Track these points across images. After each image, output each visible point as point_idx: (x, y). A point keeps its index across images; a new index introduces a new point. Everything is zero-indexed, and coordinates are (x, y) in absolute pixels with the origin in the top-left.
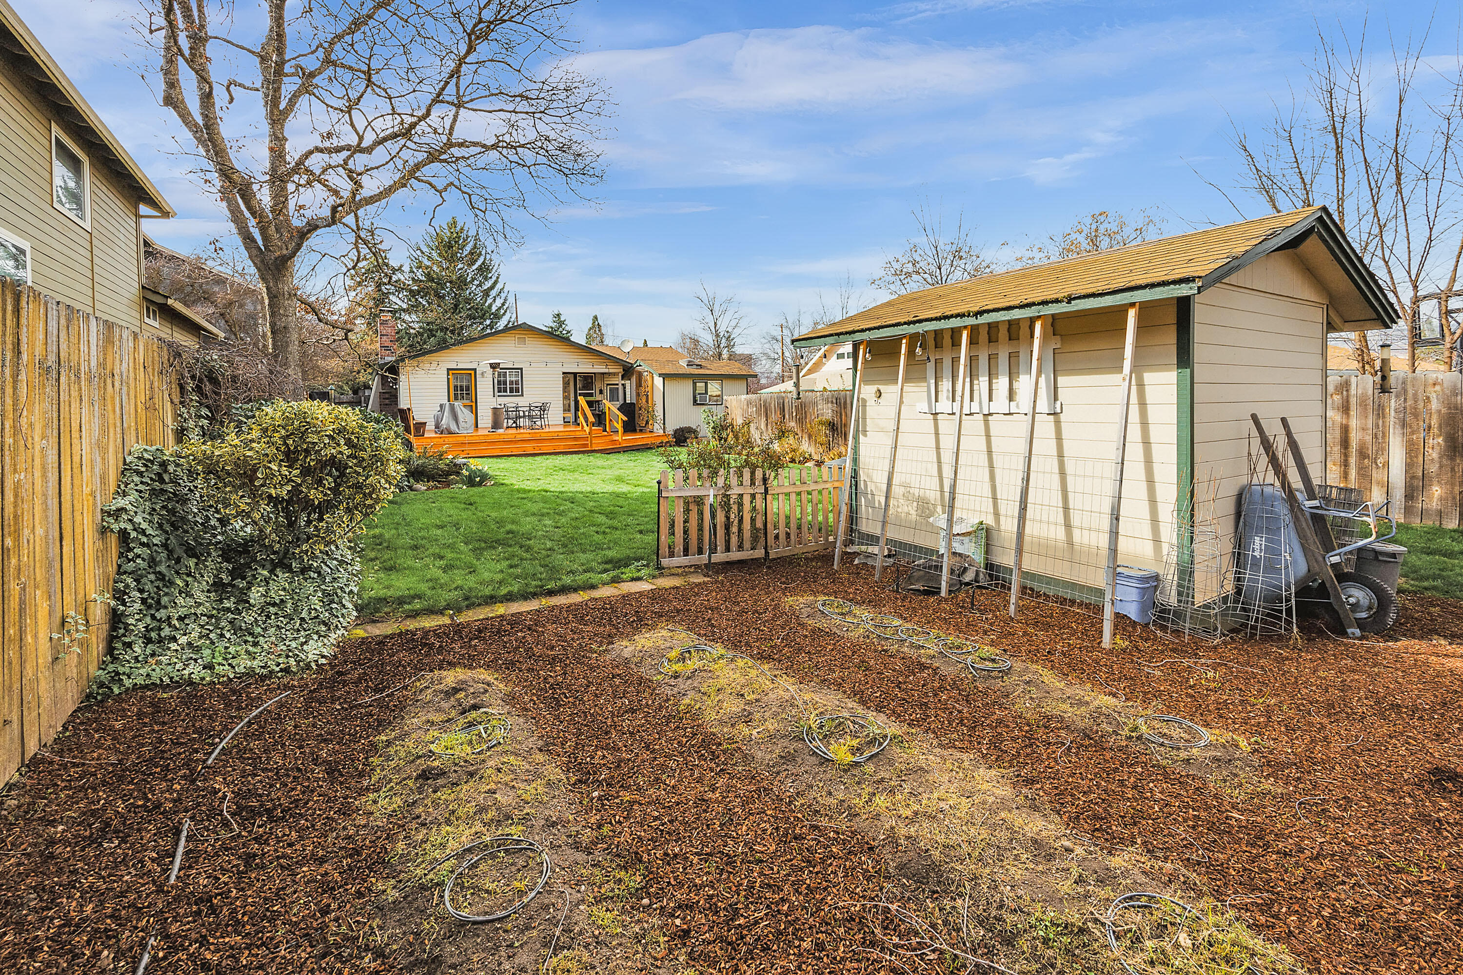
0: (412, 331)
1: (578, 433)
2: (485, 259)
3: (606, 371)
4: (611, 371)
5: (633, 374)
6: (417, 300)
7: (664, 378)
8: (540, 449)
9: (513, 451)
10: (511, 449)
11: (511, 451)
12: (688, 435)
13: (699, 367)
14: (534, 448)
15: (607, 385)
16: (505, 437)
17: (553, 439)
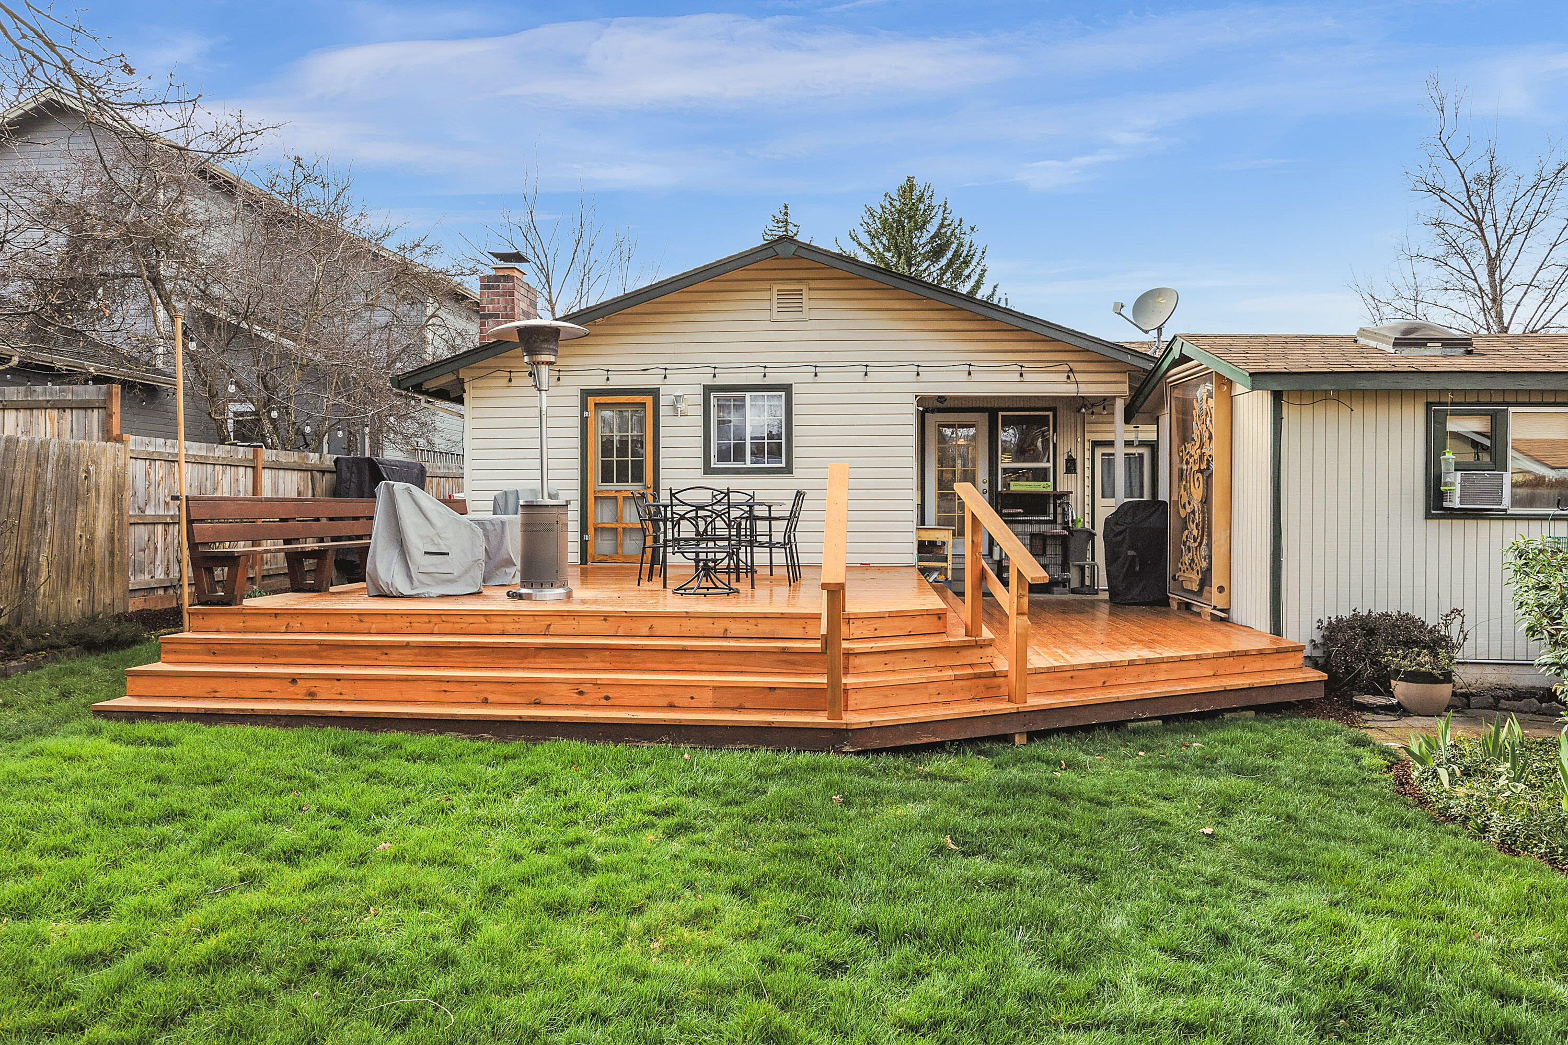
4: (1087, 390)
5: (1162, 395)
7: (1277, 396)
8: (607, 698)
9: (491, 698)
10: (479, 687)
11: (482, 696)
12: (1396, 659)
13: (1462, 350)
14: (581, 693)
15: (1096, 444)
16: (510, 628)
17: (684, 650)
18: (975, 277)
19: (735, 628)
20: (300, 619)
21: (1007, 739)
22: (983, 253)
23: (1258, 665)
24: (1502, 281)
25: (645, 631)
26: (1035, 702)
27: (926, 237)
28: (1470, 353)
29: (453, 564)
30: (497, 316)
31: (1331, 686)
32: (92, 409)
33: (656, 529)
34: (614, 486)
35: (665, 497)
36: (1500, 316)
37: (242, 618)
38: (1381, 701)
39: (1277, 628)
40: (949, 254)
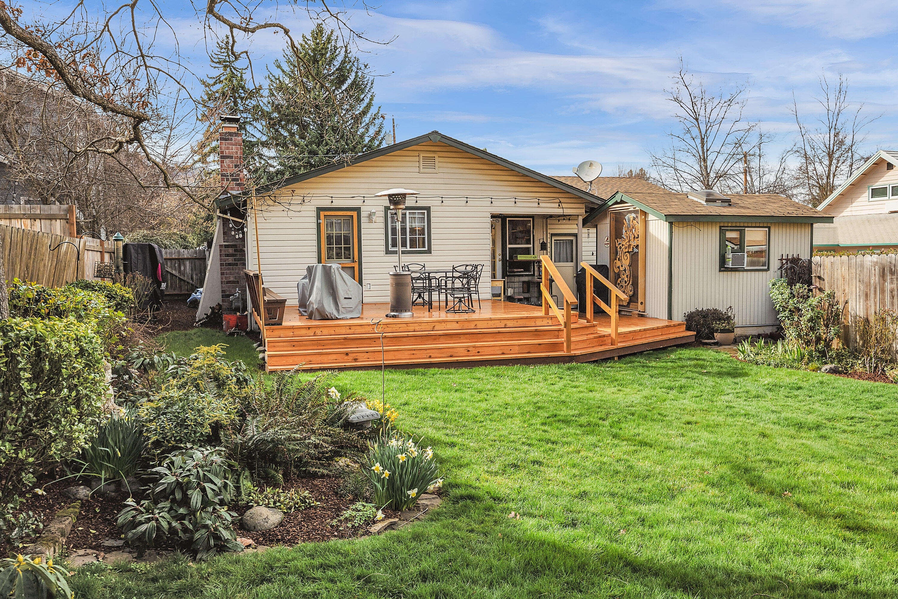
0: (272, 169)
1: (539, 322)
2: (356, 76)
3: (559, 211)
4: (567, 212)
5: (605, 216)
6: (277, 131)
7: (671, 223)
8: (478, 352)
9: (432, 355)
10: (428, 351)
11: (428, 355)
12: (716, 325)
13: (727, 204)
14: (468, 351)
15: (553, 235)
16: (417, 328)
17: (499, 333)
18: (367, 101)
19: (509, 324)
20: (321, 329)
21: (612, 358)
22: (372, 84)
23: (673, 331)
24: (707, 150)
25: (473, 326)
26: (620, 345)
28: (730, 205)
30: (232, 157)
31: (699, 336)
32: (56, 219)
34: (335, 260)
36: (706, 167)
37: (292, 330)
38: (712, 341)
39: (670, 317)
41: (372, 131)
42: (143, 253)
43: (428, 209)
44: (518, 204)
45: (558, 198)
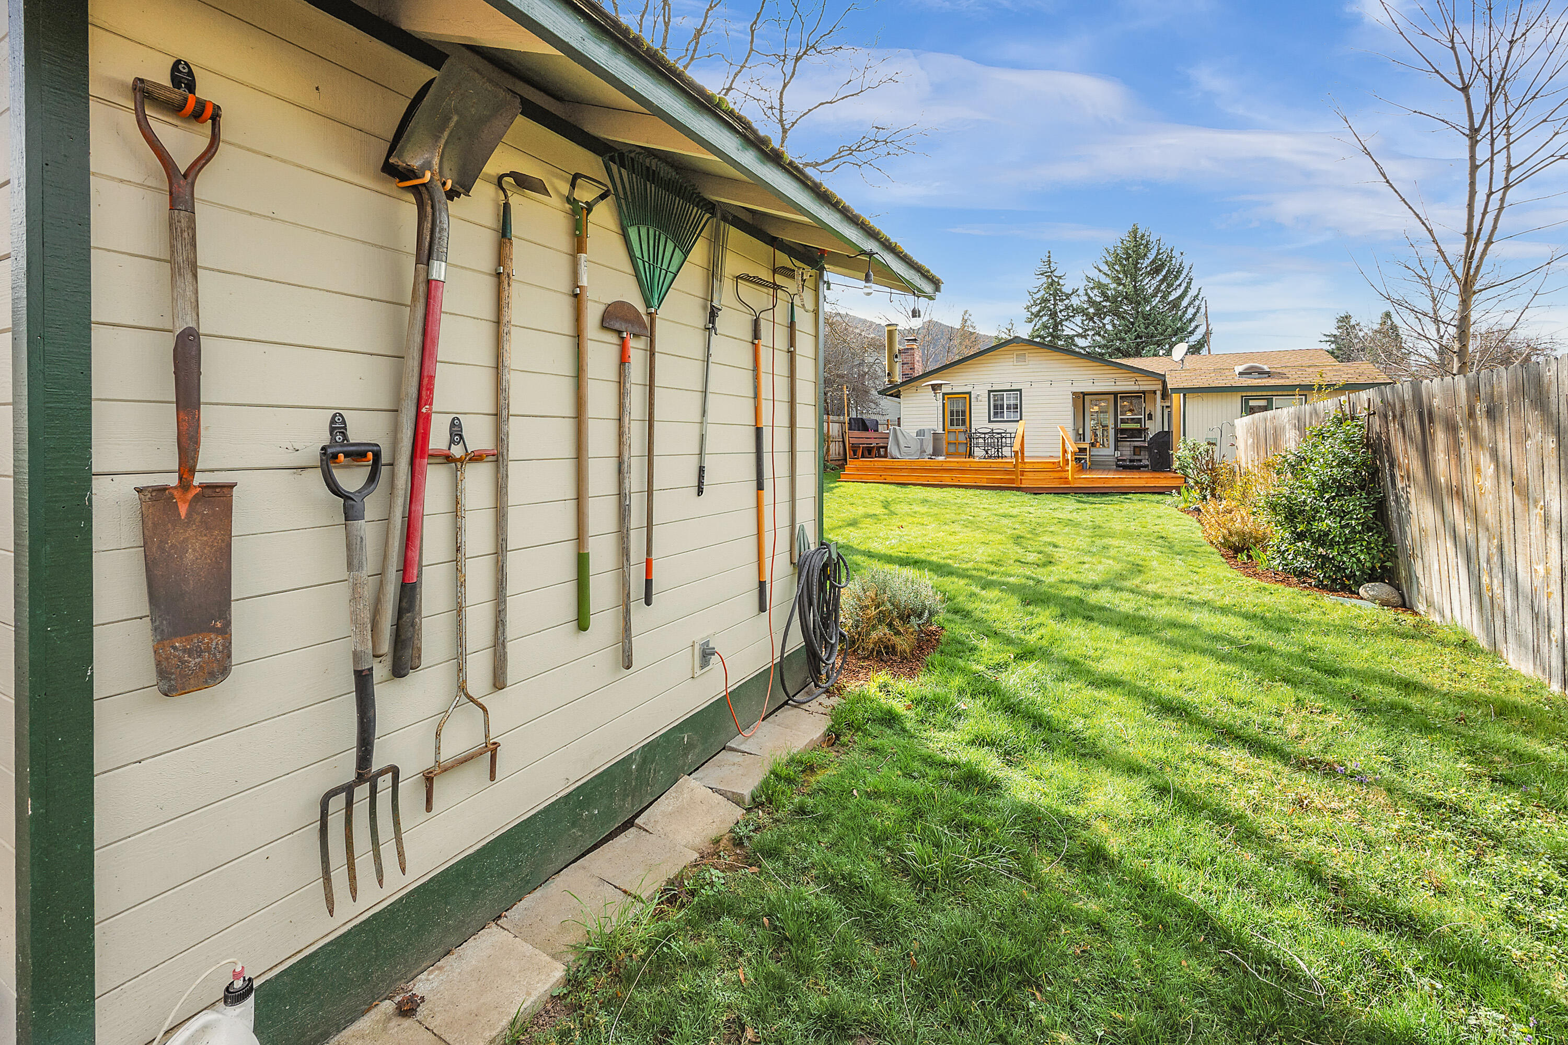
2: (1172, 265)
3: (1136, 388)
4: (1144, 388)
7: (1185, 395)
8: (959, 480)
13: (1266, 375)
14: (952, 479)
22: (1190, 268)
26: (1077, 485)
27: (1147, 262)
28: (1269, 376)
29: (912, 450)
33: (971, 441)
34: (955, 427)
35: (973, 431)
40: (1164, 273)
41: (1191, 311)
42: (859, 423)
43: (1020, 390)
44: (1117, 383)
45: (1134, 377)
